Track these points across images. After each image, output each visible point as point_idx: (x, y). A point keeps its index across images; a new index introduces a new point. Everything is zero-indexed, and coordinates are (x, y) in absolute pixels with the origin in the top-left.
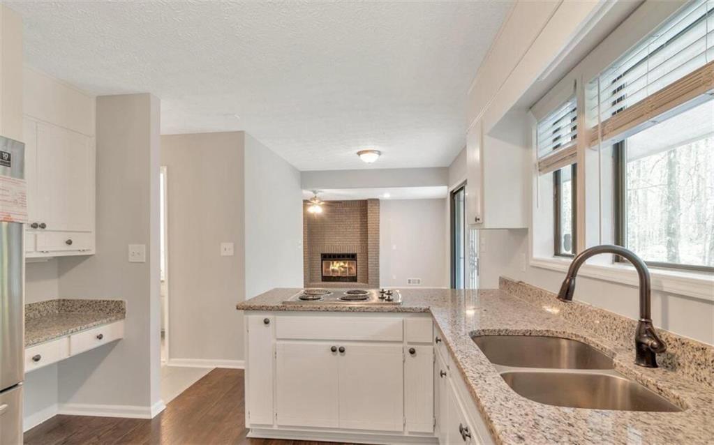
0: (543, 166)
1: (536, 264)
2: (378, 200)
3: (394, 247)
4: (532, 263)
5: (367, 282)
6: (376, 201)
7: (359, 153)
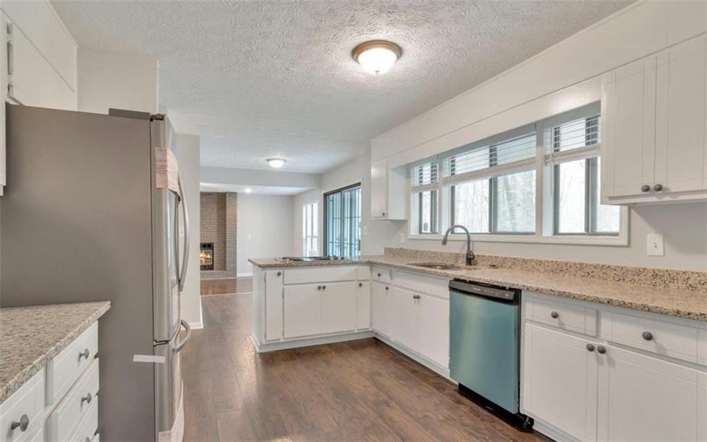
0: (415, 189)
1: (412, 238)
2: (236, 193)
3: (250, 236)
4: (409, 237)
5: (225, 270)
6: (234, 195)
7: (268, 160)
